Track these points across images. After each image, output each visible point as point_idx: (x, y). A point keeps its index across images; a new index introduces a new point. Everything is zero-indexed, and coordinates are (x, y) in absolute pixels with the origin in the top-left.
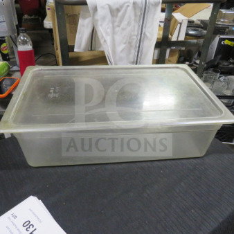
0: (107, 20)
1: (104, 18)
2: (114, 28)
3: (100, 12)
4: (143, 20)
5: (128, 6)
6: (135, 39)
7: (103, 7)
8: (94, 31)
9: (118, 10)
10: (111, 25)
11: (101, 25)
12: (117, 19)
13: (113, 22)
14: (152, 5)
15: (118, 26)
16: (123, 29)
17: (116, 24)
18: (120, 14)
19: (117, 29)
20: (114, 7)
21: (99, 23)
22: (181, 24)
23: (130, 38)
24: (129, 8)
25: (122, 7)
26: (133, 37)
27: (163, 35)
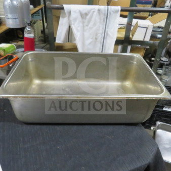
0: (78, 21)
1: (75, 19)
2: (83, 27)
3: (73, 15)
5: (94, 11)
6: (100, 37)
7: (75, 12)
8: (70, 27)
9: (86, 14)
10: (81, 25)
11: (74, 24)
12: (86, 21)
13: (83, 23)
15: (87, 26)
16: (91, 28)
17: (85, 24)
18: (88, 17)
19: (86, 28)
20: (84, 12)
21: (72, 23)
22: (147, 28)
23: (96, 35)
24: (95, 13)
25: (89, 12)
26: (99, 35)
27: (125, 35)
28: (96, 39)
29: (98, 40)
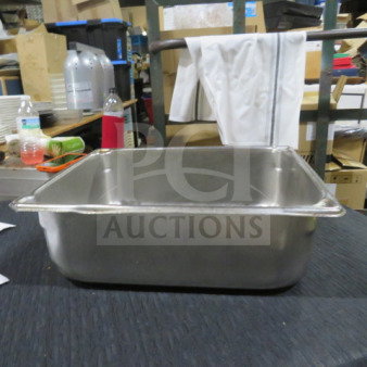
0: (216, 67)
1: (211, 64)
2: (229, 80)
3: (206, 56)
4: (277, 67)
5: (250, 45)
6: (266, 99)
7: (209, 48)
8: (199, 84)
9: (234, 52)
10: (223, 75)
11: (208, 75)
12: (234, 67)
13: (228, 71)
14: (290, 42)
15: (236, 77)
16: (244, 81)
17: (233, 73)
18: (237, 57)
19: (234, 82)
20: (228, 48)
21: (205, 71)
22: (364, 95)
23: (257, 96)
24: (252, 48)
25: (239, 46)
26: (262, 96)
27: (320, 100)
28: (257, 105)
29: (262, 107)
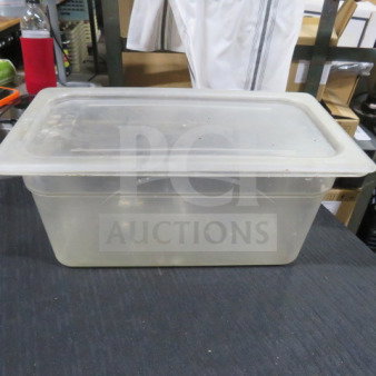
22: (367, 20)
23: (242, 29)
26: (247, 28)
28: (240, 40)
